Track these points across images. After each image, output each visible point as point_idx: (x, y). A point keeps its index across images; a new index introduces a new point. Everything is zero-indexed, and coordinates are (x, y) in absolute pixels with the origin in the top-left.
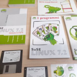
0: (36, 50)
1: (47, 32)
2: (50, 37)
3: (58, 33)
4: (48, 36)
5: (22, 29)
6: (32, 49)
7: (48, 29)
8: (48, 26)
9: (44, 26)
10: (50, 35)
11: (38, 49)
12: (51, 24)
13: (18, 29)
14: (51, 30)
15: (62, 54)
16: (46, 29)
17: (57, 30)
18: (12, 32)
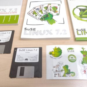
0: (30, 29)
1: (45, 12)
2: (49, 16)
3: (58, 13)
4: (46, 15)
5: (16, 9)
6: (25, 28)
7: (47, 9)
8: (47, 6)
9: (43, 6)
10: (48, 15)
11: (33, 29)
12: (50, 4)
13: (11, 9)
14: (51, 10)
15: (61, 34)
16: (44, 9)
17: (57, 10)
18: (3, 12)
